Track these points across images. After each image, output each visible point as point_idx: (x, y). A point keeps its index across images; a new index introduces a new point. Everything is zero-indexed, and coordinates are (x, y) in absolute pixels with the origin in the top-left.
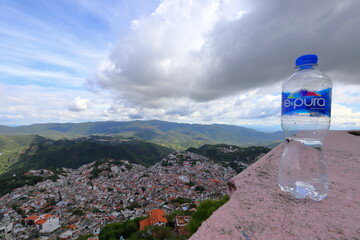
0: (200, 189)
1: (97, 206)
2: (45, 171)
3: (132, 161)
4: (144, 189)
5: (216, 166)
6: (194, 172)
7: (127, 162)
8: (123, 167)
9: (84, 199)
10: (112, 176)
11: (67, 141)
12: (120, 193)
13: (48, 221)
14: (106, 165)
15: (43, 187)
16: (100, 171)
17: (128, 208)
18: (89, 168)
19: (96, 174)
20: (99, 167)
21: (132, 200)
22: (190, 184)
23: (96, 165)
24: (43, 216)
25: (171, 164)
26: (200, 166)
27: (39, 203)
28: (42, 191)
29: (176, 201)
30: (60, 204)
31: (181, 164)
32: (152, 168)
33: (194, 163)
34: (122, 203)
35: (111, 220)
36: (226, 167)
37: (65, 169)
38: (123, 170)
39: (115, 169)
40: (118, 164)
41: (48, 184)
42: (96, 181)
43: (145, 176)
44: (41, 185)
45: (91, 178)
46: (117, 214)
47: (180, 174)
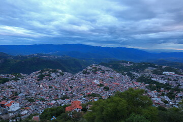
0: (106, 89)
1: (43, 97)
2: (10, 75)
3: (64, 70)
4: (71, 88)
5: (118, 75)
6: (103, 78)
7: (60, 71)
8: (58, 74)
9: (34, 92)
10: (51, 79)
11: (22, 57)
12: (56, 89)
13: (13, 105)
14: (47, 72)
15: (10, 85)
16: (44, 76)
17: (61, 98)
18: (37, 74)
19: (41, 78)
20: (43, 73)
21: (64, 94)
22: (101, 85)
23: (41, 72)
24: (9, 102)
25: (89, 73)
26: (107, 74)
27: (8, 94)
28: (9, 87)
29: (91, 95)
30: (20, 95)
31: (95, 73)
32: (77, 75)
33: (103, 72)
34: (58, 95)
35: (50, 105)
36: (125, 75)
37: (22, 74)
38: (58, 76)
39: (53, 75)
40: (55, 72)
41: (12, 83)
42: (41, 82)
43: (72, 79)
44: (8, 84)
45: (38, 80)
46: (54, 102)
47: (95, 79)
